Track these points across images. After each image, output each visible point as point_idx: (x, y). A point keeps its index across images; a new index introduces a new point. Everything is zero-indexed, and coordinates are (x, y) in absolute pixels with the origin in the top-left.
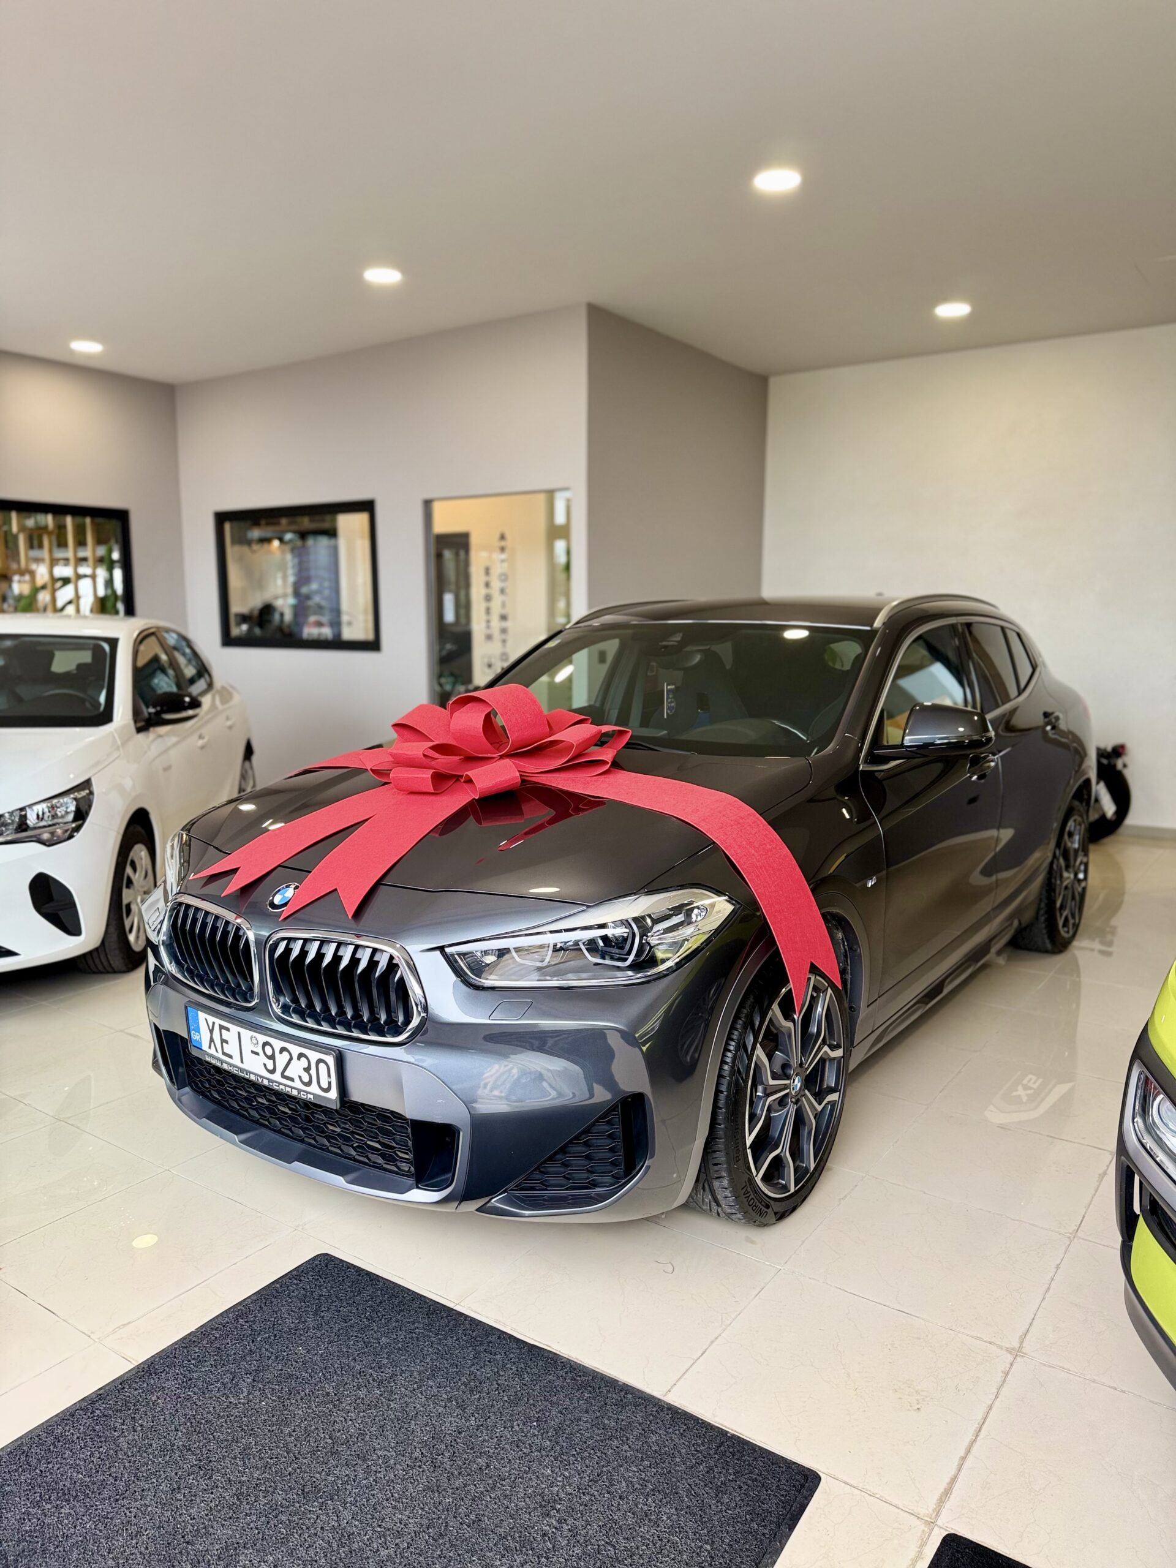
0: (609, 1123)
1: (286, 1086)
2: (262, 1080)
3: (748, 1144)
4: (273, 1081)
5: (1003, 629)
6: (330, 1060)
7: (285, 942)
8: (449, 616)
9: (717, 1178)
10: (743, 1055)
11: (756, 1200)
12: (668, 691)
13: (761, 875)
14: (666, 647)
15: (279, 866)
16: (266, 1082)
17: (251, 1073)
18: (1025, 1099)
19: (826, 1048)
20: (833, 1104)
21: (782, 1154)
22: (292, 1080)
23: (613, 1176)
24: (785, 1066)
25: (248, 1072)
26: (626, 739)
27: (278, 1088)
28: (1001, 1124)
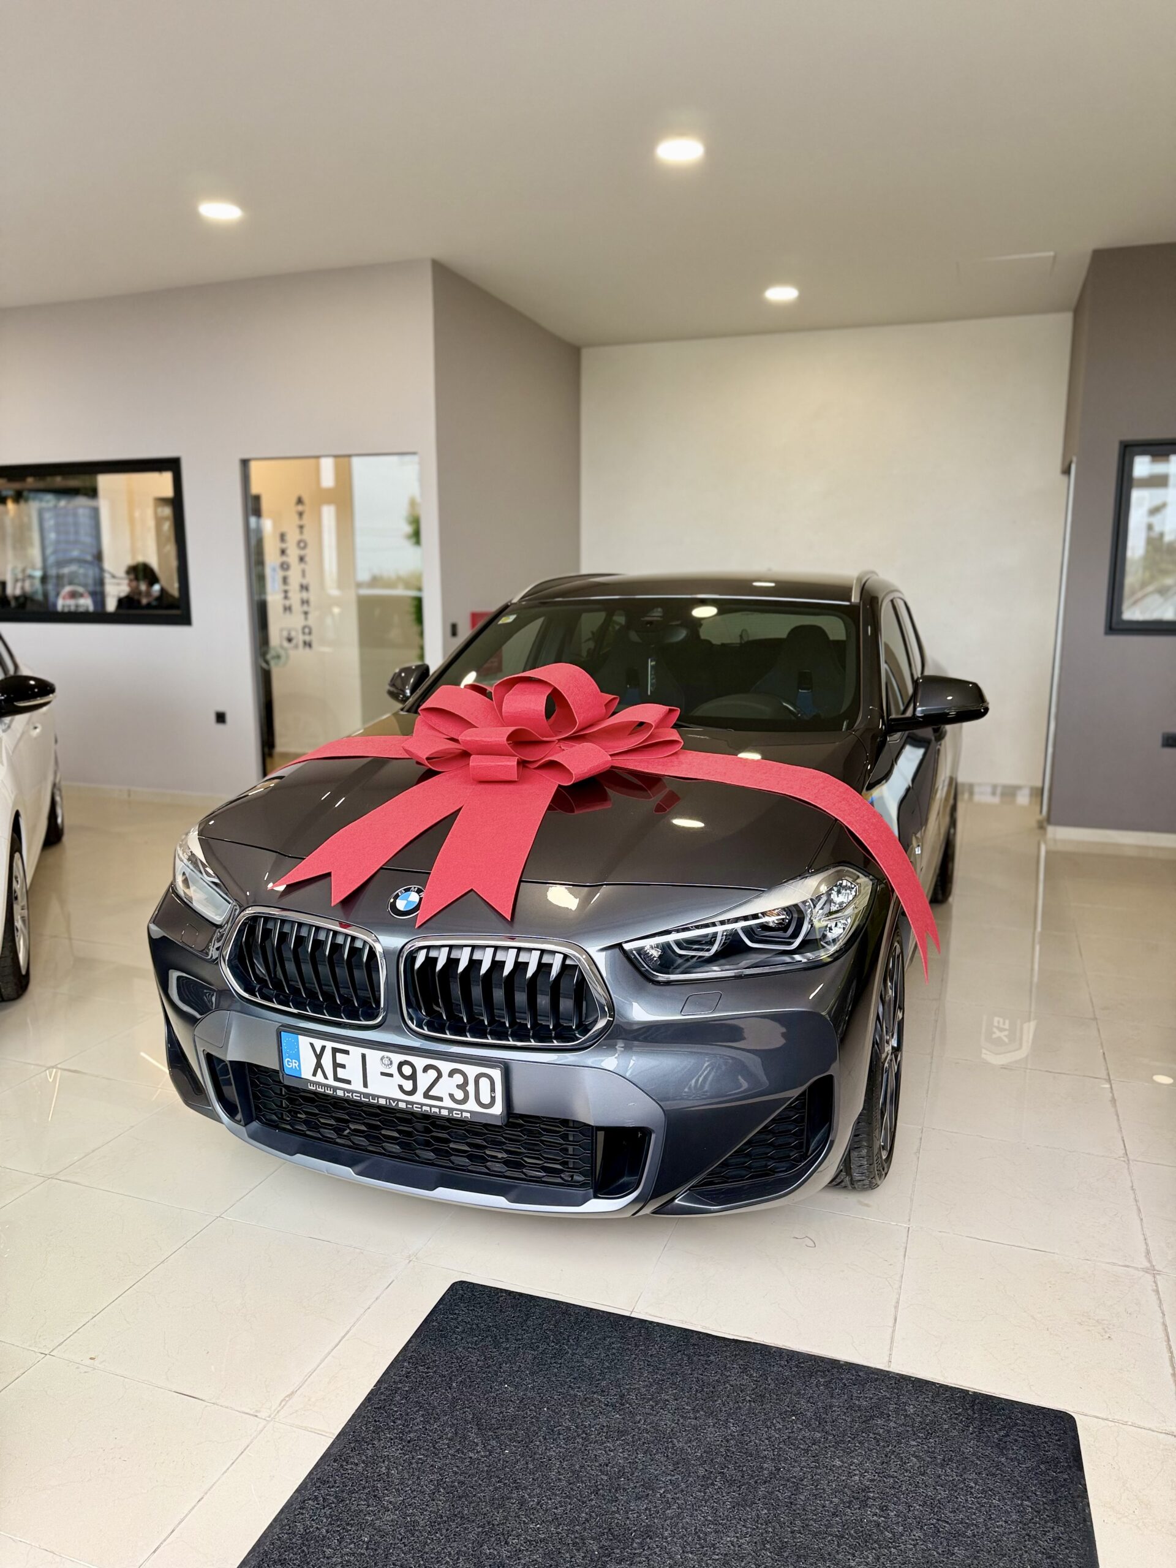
1: (431, 1106)
2: (398, 1103)
3: (880, 1112)
4: (412, 1103)
6: (496, 1074)
7: (425, 950)
11: (880, 1165)
12: (652, 666)
14: (651, 623)
16: (402, 1105)
17: (379, 1097)
18: (1006, 1040)
19: (899, 1012)
21: (886, 1118)
22: (440, 1099)
23: (791, 1160)
25: (374, 1096)
26: (676, 716)
27: (420, 1110)
28: (1003, 1065)
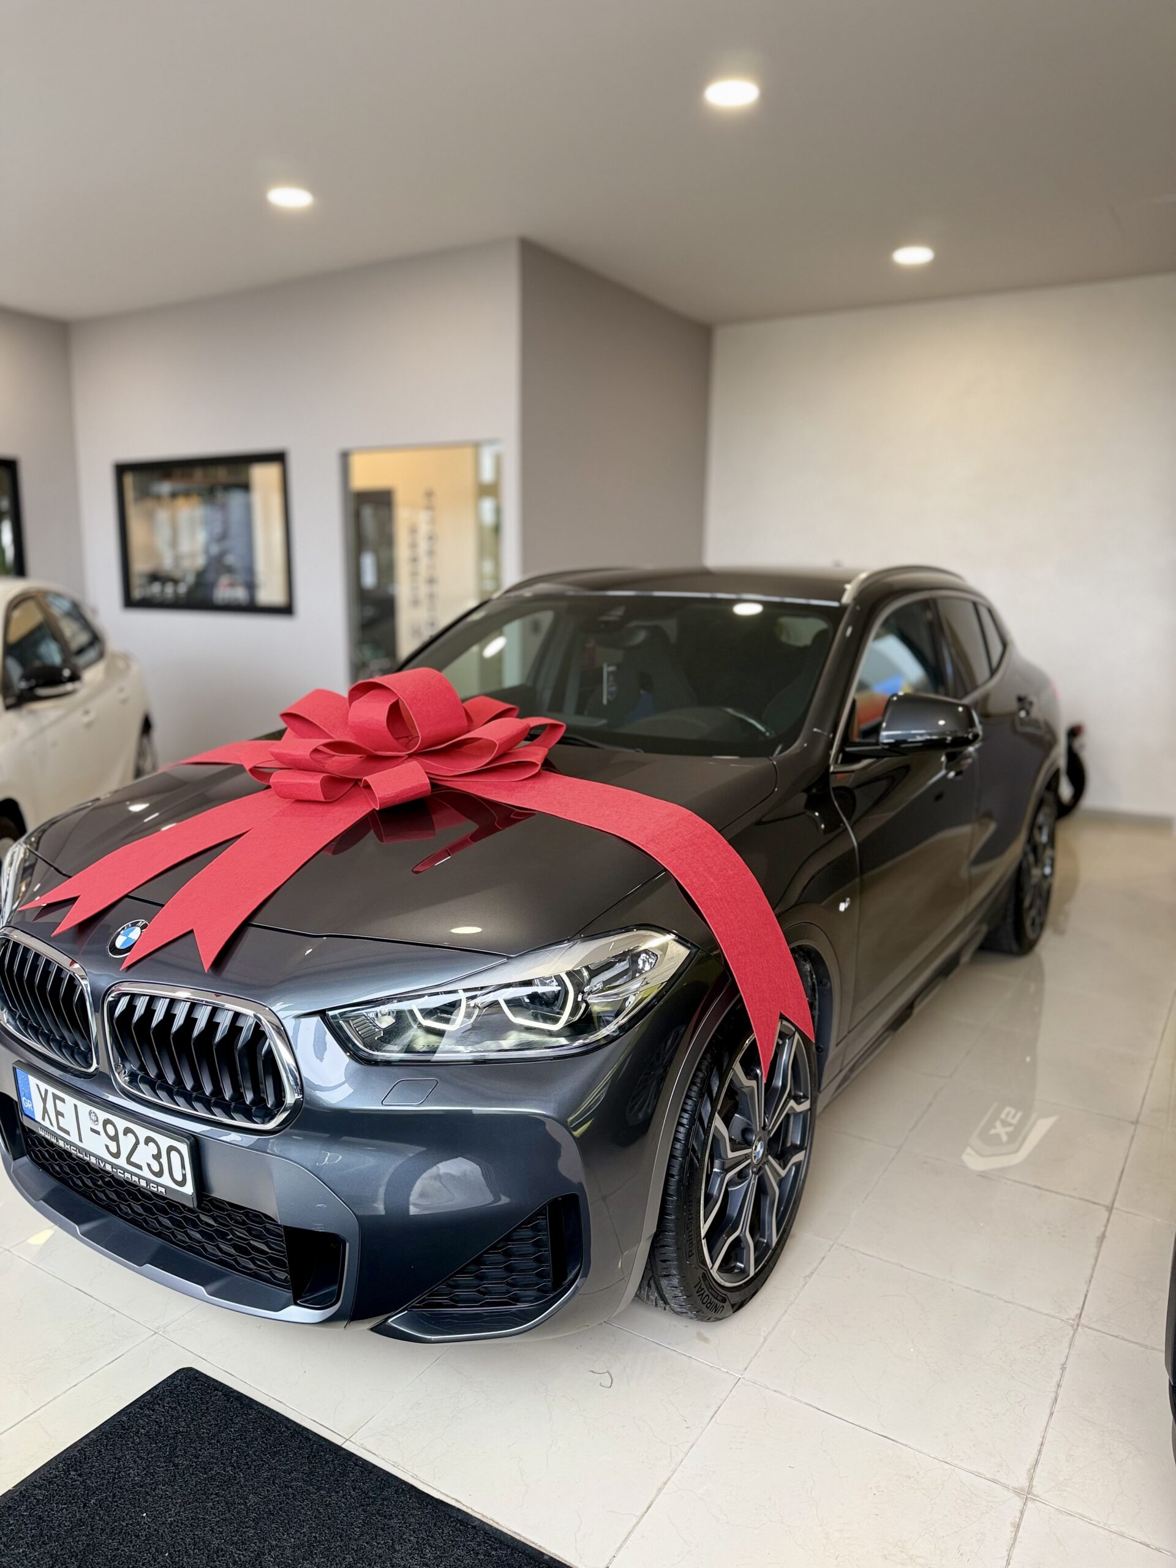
0: (535, 1228)
1: (132, 1174)
2: (104, 1165)
3: (703, 1233)
4: (117, 1167)
5: (975, 605)
6: (184, 1148)
7: (128, 998)
8: (369, 579)
9: (666, 1276)
10: (698, 1128)
11: (710, 1295)
12: (609, 673)
13: (722, 908)
14: (606, 623)
15: (127, 896)
16: (108, 1168)
17: (90, 1154)
18: (1004, 1138)
19: (792, 1103)
20: (798, 1165)
21: (741, 1235)
22: (140, 1167)
23: (539, 1290)
24: (746, 1131)
25: (87, 1153)
26: (560, 733)
27: (123, 1176)
28: (982, 1172)
